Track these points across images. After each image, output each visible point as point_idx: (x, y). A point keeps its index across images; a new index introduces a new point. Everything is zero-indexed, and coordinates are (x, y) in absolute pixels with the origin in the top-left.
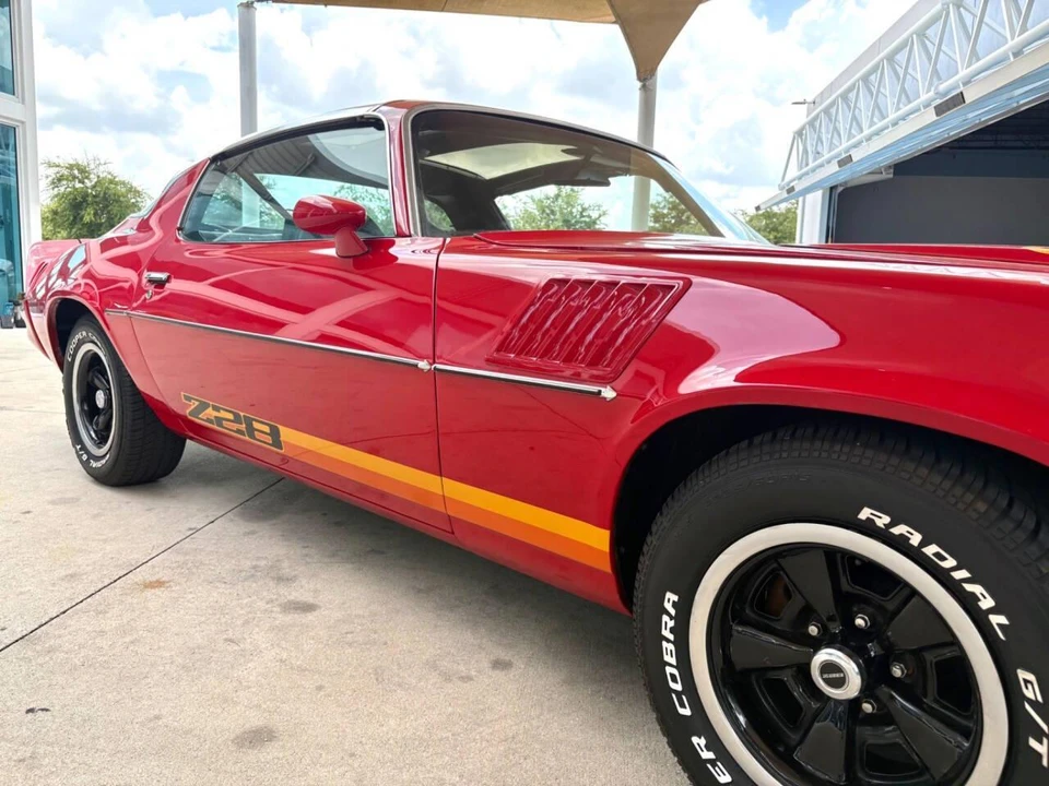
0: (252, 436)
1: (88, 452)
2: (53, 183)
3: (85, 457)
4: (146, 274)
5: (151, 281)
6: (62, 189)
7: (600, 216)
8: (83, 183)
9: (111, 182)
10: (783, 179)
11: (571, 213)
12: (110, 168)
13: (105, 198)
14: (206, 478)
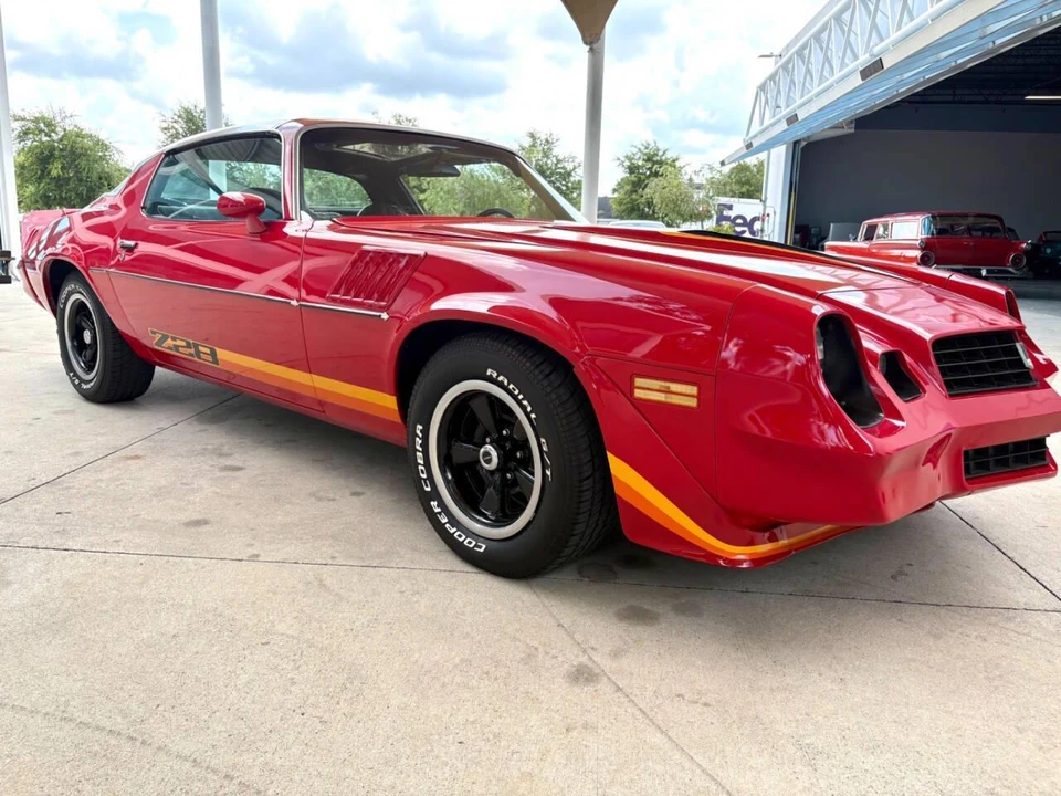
0: (199, 358)
1: (79, 377)
2: (19, 137)
3: (77, 382)
4: (119, 241)
5: (122, 247)
6: (29, 143)
7: (575, 168)
8: (50, 136)
9: (78, 135)
10: (747, 135)
11: (546, 164)
12: (77, 120)
13: (72, 152)
14: (171, 397)
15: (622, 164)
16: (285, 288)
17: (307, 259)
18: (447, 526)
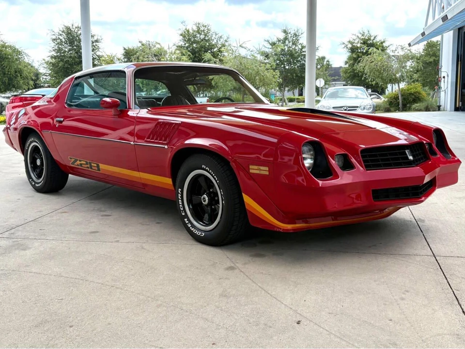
0: (91, 168)
1: (34, 181)
3: (33, 183)
4: (55, 119)
5: (57, 121)
15: (346, 46)
16: (129, 137)
17: (138, 125)
18: (191, 228)
